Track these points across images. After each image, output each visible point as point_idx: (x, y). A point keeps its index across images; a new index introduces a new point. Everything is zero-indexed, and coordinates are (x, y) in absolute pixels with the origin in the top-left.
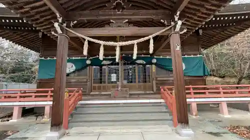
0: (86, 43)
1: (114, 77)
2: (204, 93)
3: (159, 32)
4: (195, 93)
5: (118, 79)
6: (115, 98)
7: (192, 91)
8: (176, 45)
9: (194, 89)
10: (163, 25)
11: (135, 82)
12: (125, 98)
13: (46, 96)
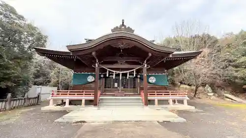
0: (108, 72)
1: (116, 85)
2: (162, 95)
3: (138, 67)
4: (157, 95)
5: (118, 86)
6: (116, 96)
7: (156, 93)
8: (145, 70)
9: (157, 92)
10: (140, 64)
11: (128, 88)
12: (122, 96)
13: (83, 94)
